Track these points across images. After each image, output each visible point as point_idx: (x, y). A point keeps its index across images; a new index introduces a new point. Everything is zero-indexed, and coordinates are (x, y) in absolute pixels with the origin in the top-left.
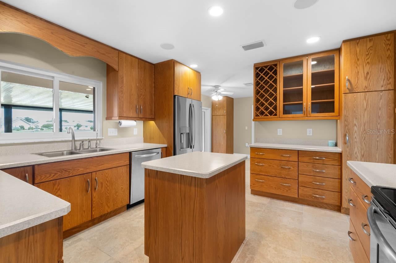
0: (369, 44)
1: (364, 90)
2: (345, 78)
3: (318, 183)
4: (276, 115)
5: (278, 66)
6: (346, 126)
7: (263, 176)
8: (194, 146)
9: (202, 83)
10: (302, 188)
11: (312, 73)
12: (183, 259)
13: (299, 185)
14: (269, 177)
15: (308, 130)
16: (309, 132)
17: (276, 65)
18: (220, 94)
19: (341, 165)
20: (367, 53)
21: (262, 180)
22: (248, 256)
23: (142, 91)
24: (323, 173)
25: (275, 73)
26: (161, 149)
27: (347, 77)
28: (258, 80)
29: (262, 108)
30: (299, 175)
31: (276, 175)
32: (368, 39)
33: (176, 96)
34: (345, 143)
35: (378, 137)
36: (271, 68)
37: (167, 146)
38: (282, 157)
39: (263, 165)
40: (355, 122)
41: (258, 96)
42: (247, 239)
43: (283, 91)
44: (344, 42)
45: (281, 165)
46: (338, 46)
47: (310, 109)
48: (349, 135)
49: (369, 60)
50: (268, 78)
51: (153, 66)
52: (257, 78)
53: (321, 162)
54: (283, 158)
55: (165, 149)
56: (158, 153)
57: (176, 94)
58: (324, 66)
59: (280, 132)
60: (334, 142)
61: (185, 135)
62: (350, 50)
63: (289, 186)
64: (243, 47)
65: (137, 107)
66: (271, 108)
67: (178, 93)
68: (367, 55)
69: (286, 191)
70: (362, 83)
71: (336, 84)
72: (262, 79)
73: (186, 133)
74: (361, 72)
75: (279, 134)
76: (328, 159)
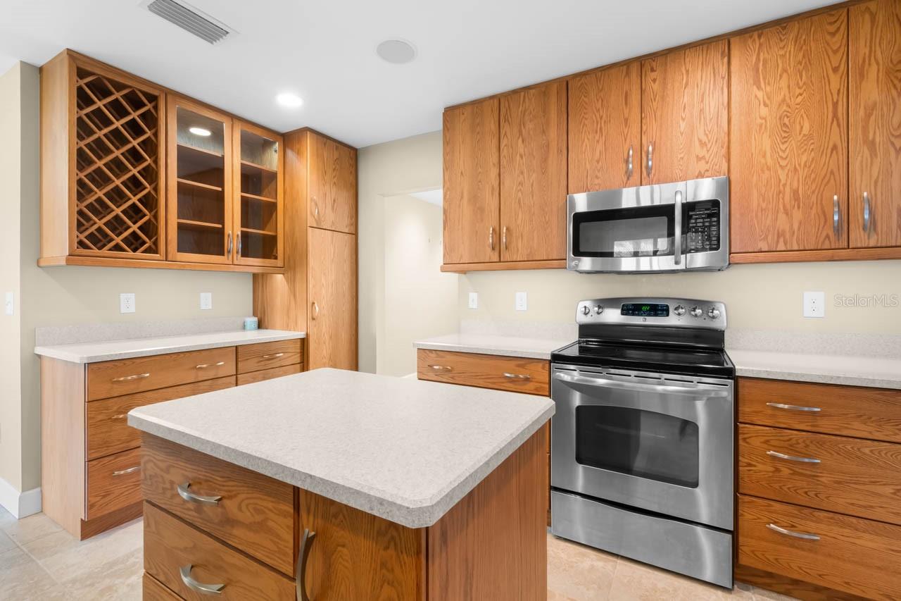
0: (336, 154)
1: (332, 227)
2: (312, 199)
5: (162, 104)
6: (314, 286)
11: (241, 164)
15: (203, 295)
17: (152, 98)
19: (303, 362)
20: (334, 167)
27: (315, 198)
28: (87, 119)
29: (100, 223)
32: (334, 144)
34: (313, 318)
38: (201, 373)
40: (322, 281)
41: (83, 176)
43: (176, 182)
44: (310, 131)
47: (239, 247)
48: (318, 304)
49: (335, 180)
53: (276, 363)
66: (134, 228)
68: (334, 170)
70: (329, 216)
71: (280, 202)
74: (328, 194)
75: (123, 310)
76: (287, 355)
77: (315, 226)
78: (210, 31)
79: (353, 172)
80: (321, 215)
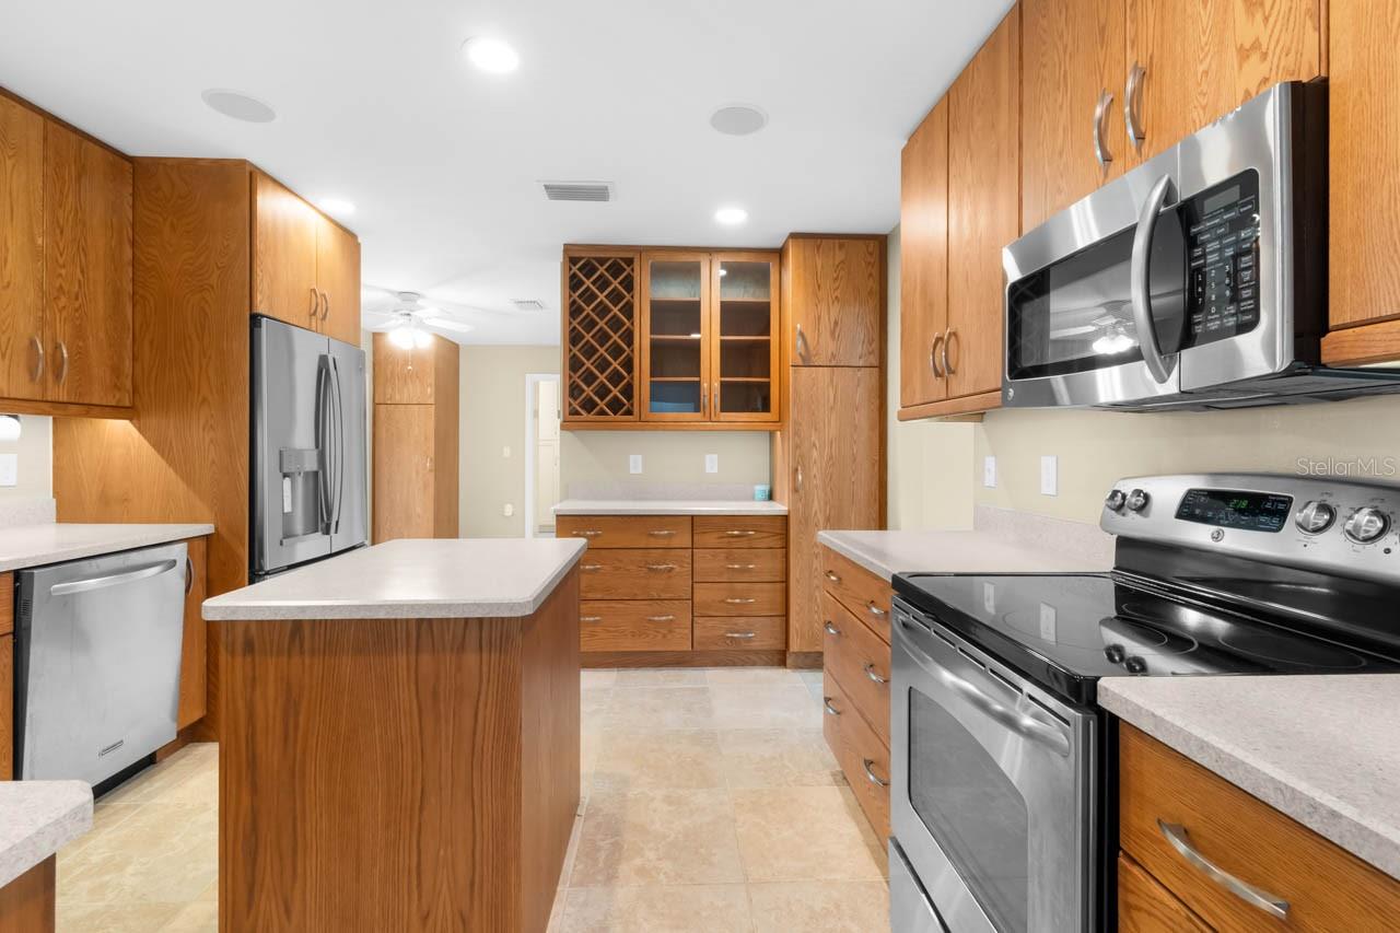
0: (840, 255)
1: (830, 361)
2: (795, 328)
3: (738, 601)
4: (629, 412)
5: (636, 265)
6: (797, 447)
7: (597, 604)
8: (337, 523)
9: (365, 278)
10: (701, 620)
11: (722, 303)
12: (425, 918)
13: (695, 614)
14: (613, 604)
15: (708, 457)
16: (711, 463)
17: (630, 262)
18: (421, 325)
19: (786, 547)
20: (835, 275)
21: (592, 615)
22: (602, 844)
23: (63, 272)
24: (750, 570)
25: (629, 284)
26: (184, 546)
27: (799, 326)
28: (577, 299)
29: (588, 391)
30: (695, 585)
31: (636, 595)
32: (837, 241)
33: (263, 316)
34: (796, 490)
35: (854, 473)
36: (616, 269)
37: (213, 531)
38: (652, 539)
39: (596, 570)
40: (813, 438)
41: (575, 350)
42: (587, 801)
43: (649, 340)
44: (794, 236)
45: (647, 563)
46: (778, 244)
47: (717, 400)
48: (803, 471)
49: (838, 293)
50: (606, 297)
51: (128, 165)
52: (574, 292)
53: (744, 543)
54: (653, 543)
55: (202, 546)
56: (173, 563)
57: (261, 308)
58: (745, 287)
59: (636, 464)
60: (766, 488)
61: (300, 480)
62: (805, 258)
63: (671, 620)
64: (547, 187)
65: (41, 351)
66: (615, 392)
67: (271, 307)
68: (836, 279)
69: (660, 636)
70: (826, 347)
71: (774, 337)
72: (589, 297)
73: (307, 474)
74: (825, 318)
75: (632, 471)
76: (759, 535)
77: (801, 363)
78: (598, 194)
79: (875, 272)
80: (811, 348)
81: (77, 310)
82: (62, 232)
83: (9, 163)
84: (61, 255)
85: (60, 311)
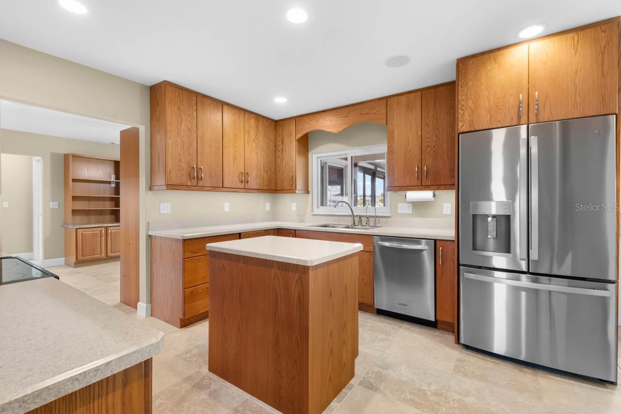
81: (434, 152)
82: (428, 126)
83: (410, 114)
84: (428, 134)
85: (427, 154)
